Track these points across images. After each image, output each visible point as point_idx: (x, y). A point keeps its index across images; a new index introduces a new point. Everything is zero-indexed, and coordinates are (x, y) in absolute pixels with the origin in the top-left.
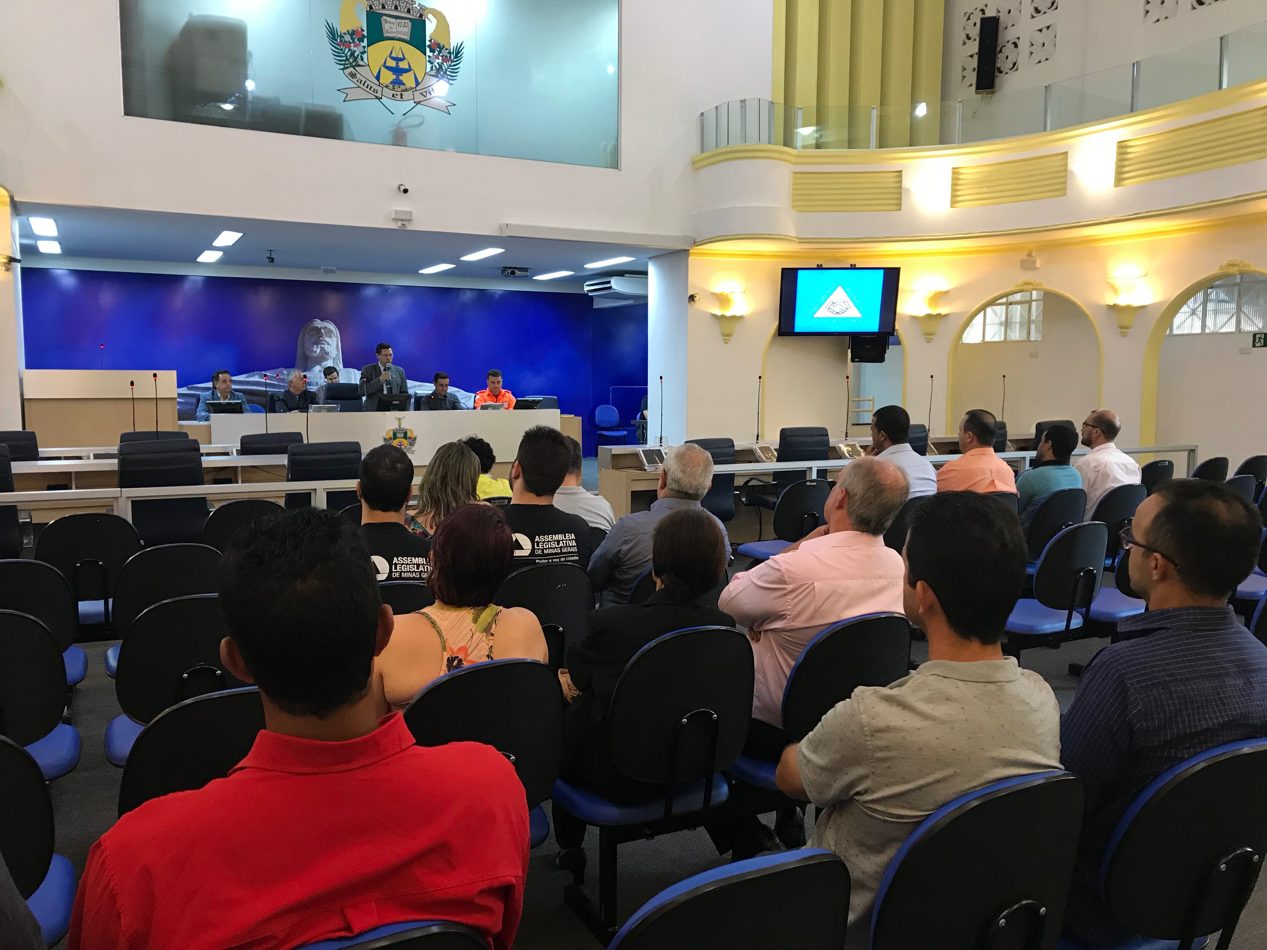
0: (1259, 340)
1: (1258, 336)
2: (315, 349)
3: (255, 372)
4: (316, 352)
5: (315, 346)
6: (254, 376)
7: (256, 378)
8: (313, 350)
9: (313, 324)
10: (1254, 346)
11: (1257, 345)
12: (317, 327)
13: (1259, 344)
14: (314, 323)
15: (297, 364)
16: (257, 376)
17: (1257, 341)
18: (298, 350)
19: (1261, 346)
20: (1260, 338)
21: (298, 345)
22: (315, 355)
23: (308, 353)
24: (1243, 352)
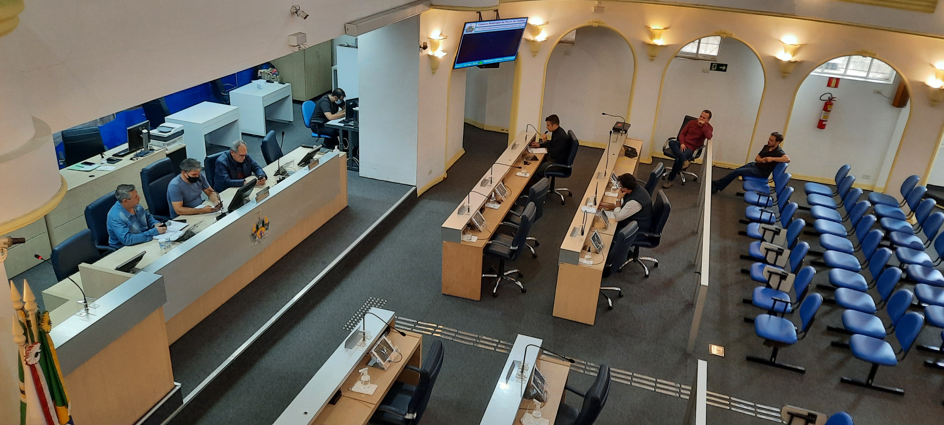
0: (714, 67)
1: (713, 64)
10: (711, 69)
11: (712, 69)
13: (714, 69)
17: (713, 67)
19: (714, 70)
20: (715, 66)
24: (704, 71)
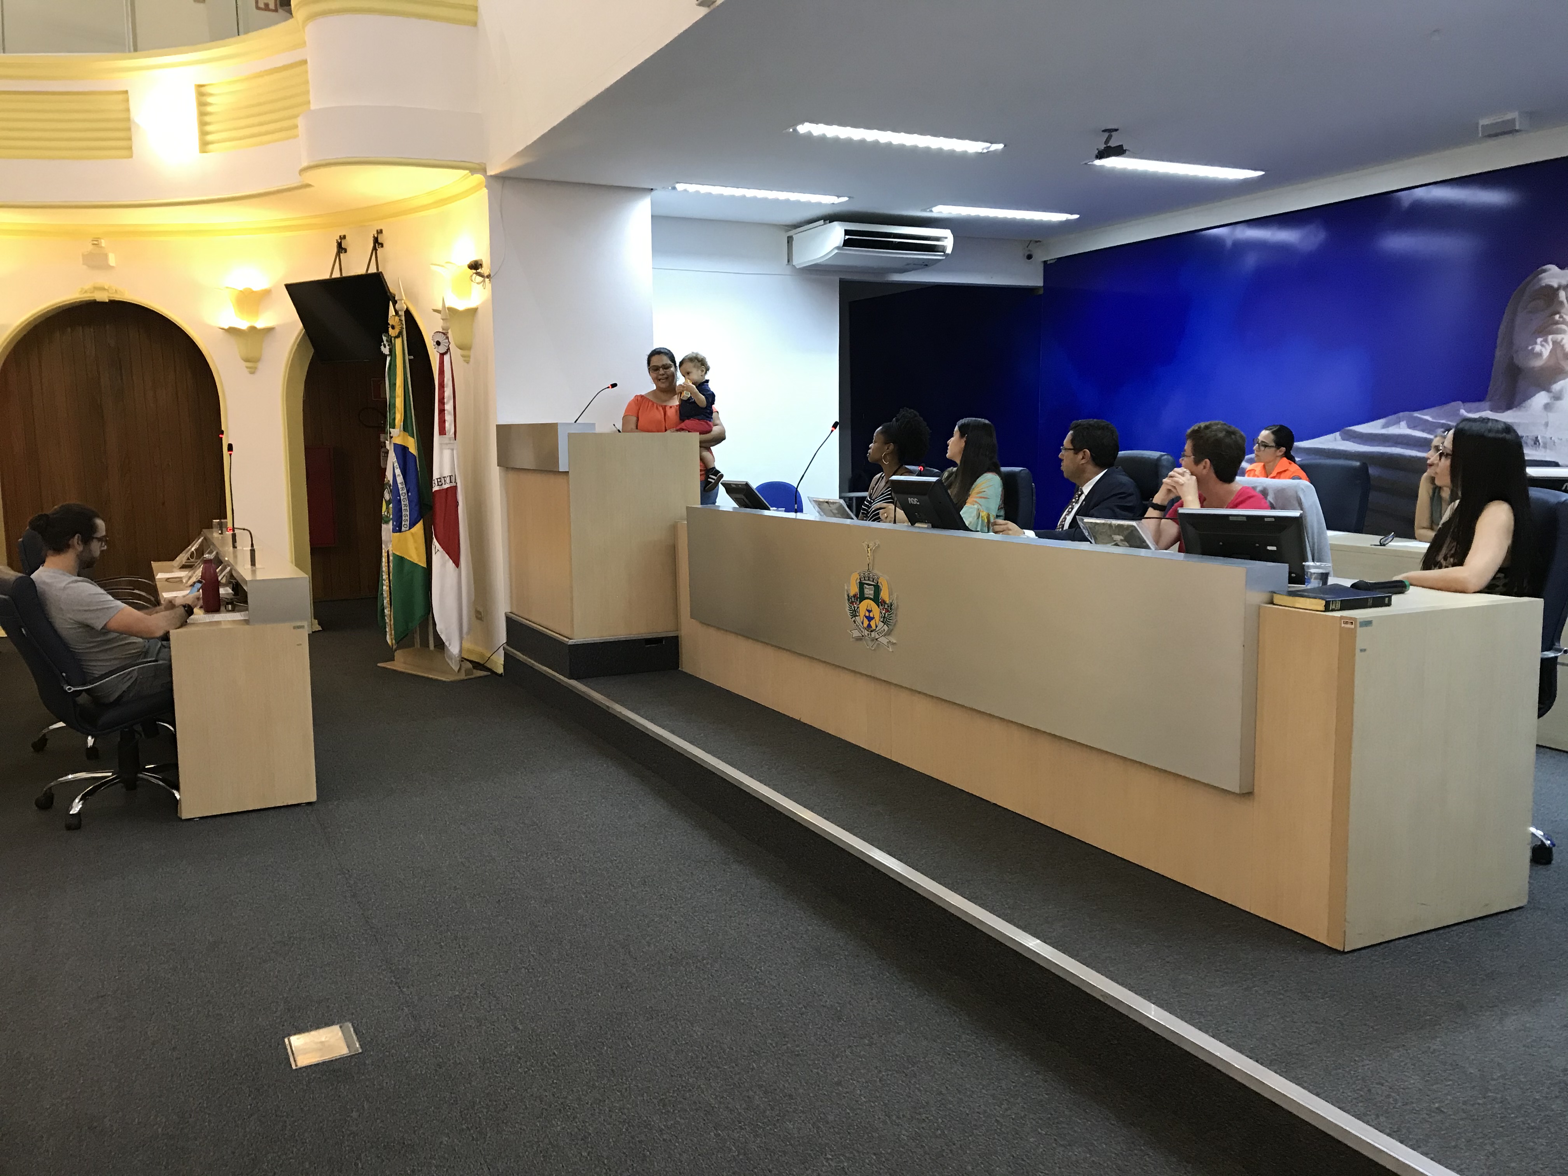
2: (1538, 348)
3: (1401, 414)
4: (1540, 355)
5: (1539, 340)
6: (1397, 422)
7: (1401, 429)
8: (1533, 349)
9: (1540, 280)
12: (1550, 287)
14: (1543, 275)
15: (1491, 389)
16: (1403, 424)
18: (1498, 353)
21: (1499, 341)
22: (1538, 363)
23: (1519, 360)
